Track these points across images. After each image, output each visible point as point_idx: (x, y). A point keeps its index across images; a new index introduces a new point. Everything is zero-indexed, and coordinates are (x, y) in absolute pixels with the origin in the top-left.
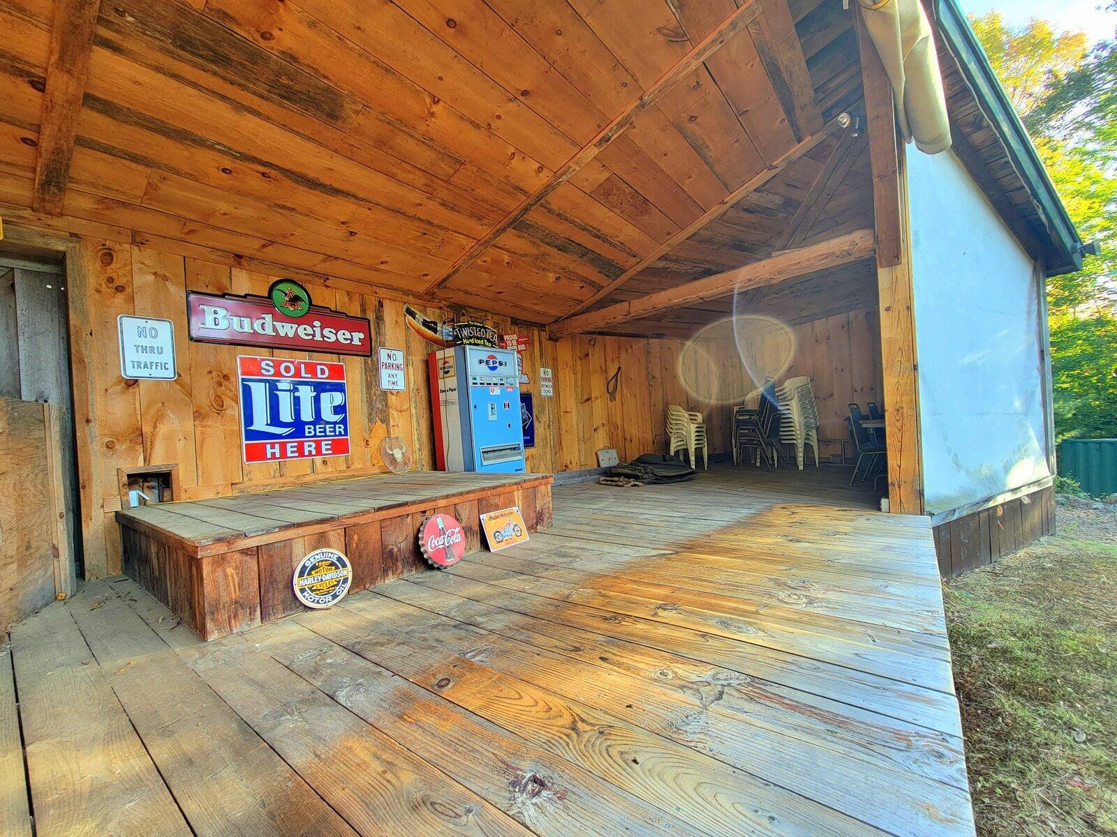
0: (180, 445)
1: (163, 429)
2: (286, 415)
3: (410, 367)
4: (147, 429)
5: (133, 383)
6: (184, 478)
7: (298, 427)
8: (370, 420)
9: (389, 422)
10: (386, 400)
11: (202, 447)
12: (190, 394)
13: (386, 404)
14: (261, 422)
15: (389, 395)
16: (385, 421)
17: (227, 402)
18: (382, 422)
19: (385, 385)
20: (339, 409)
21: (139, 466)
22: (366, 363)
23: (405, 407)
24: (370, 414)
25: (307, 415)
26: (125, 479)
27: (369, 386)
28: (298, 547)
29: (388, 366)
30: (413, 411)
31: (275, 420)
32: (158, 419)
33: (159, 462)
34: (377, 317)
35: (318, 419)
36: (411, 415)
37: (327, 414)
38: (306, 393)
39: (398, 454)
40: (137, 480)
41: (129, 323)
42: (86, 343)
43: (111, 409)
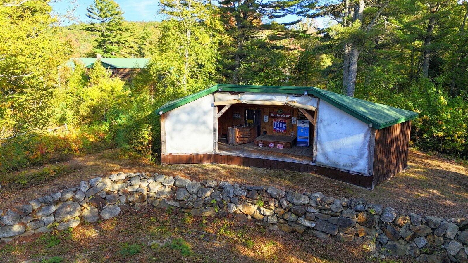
0: (268, 129)
2: (278, 127)
4: (265, 127)
5: (264, 122)
6: (268, 132)
7: (280, 128)
9: (293, 129)
11: (270, 129)
12: (269, 124)
14: (275, 127)
17: (272, 124)
19: (293, 123)
20: (285, 126)
21: (264, 130)
23: (296, 126)
24: (290, 127)
25: (281, 127)
27: (290, 123)
28: (260, 142)
29: (293, 120)
31: (277, 127)
33: (266, 131)
34: (293, 112)
35: (282, 127)
37: (283, 127)
38: (281, 124)
39: (292, 134)
40: (264, 132)
41: (265, 116)
42: (262, 118)
43: (263, 125)
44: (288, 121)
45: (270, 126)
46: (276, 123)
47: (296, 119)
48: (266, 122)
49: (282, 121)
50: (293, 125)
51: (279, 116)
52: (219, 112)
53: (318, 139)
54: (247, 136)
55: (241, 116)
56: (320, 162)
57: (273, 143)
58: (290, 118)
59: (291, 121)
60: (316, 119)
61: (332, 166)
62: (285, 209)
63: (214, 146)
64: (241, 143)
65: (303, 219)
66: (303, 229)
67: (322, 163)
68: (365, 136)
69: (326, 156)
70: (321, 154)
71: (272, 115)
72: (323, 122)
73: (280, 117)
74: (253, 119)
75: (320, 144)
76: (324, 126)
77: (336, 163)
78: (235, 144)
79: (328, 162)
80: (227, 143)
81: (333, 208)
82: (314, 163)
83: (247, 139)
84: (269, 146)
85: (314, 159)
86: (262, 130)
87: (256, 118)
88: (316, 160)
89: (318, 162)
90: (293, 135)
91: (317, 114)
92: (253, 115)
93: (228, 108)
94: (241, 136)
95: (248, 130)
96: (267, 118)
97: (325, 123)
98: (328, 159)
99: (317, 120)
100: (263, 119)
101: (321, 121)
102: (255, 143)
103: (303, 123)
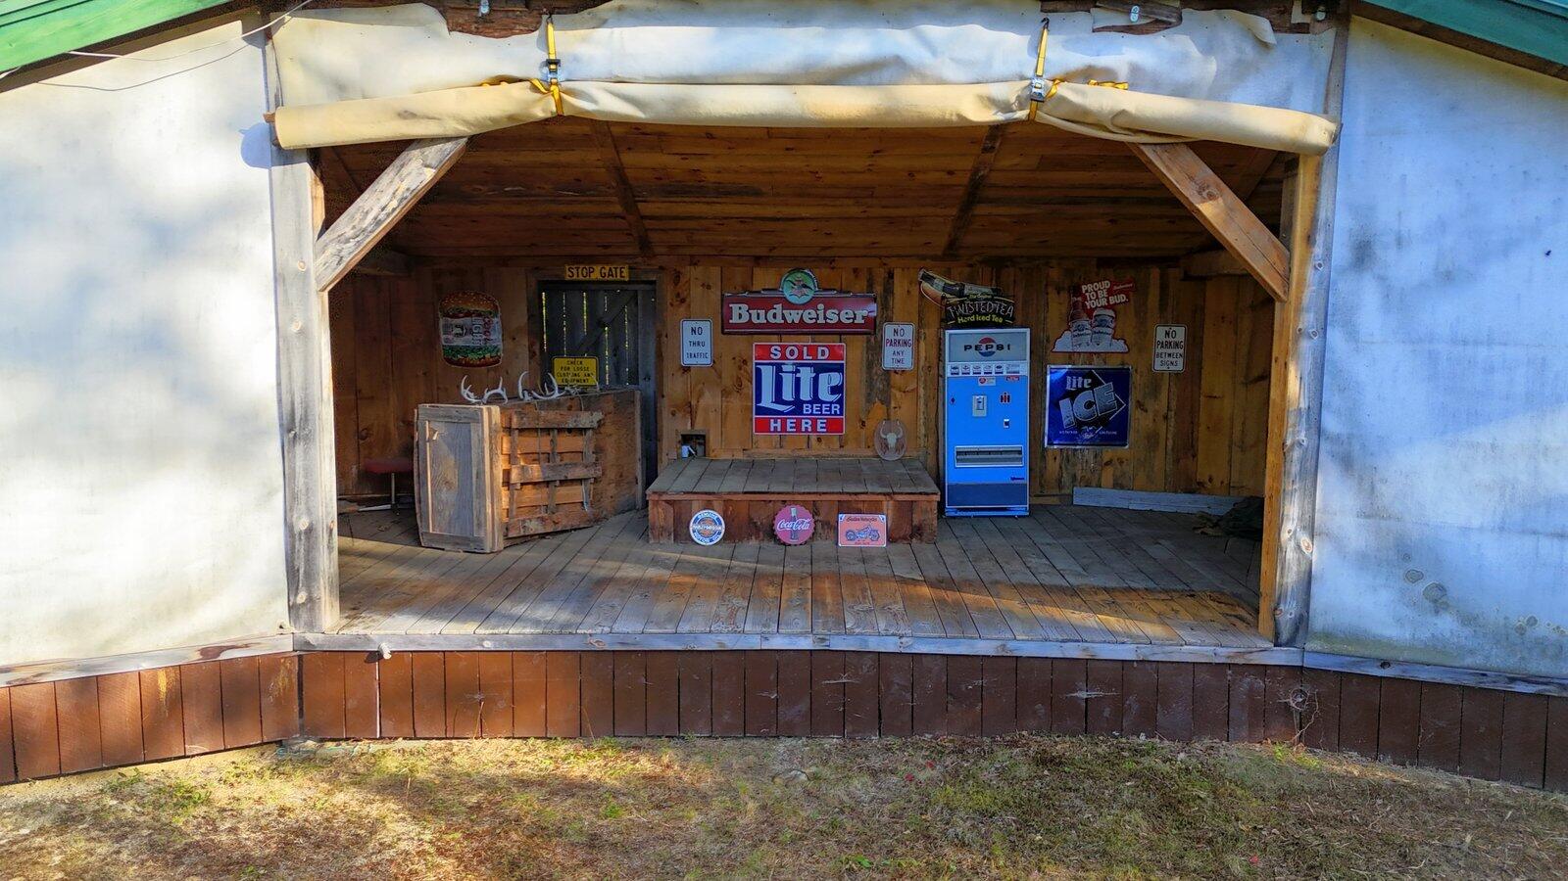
0: (712, 415)
1: (702, 402)
2: (788, 394)
3: (922, 344)
4: (694, 403)
5: (686, 369)
6: (713, 440)
7: (798, 404)
8: (869, 400)
9: (890, 403)
10: (888, 381)
11: (726, 417)
12: (720, 377)
13: (888, 384)
14: (767, 401)
15: (893, 374)
16: (886, 402)
17: (745, 382)
18: (882, 403)
19: (888, 362)
20: (835, 390)
21: (687, 428)
22: (869, 341)
23: (912, 386)
24: (869, 394)
25: (806, 394)
26: (680, 438)
27: (870, 366)
28: (695, 505)
29: (892, 343)
30: (922, 391)
31: (779, 399)
32: (700, 395)
33: (699, 428)
34: (885, 290)
35: (816, 399)
36: (918, 397)
37: (824, 394)
38: (806, 375)
39: (892, 439)
40: (686, 439)
41: (687, 326)
42: (663, 342)
43: (675, 388)
44: (853, 352)
45: (725, 393)
46: (768, 373)
47: (908, 331)
48: (701, 368)
49: (812, 350)
50: (896, 379)
51: (793, 316)
52: (327, 224)
53: (1331, 423)
54: (578, 472)
55: (509, 335)
56: (1356, 637)
57: (804, 503)
58: (871, 329)
59: (875, 351)
60: (1310, 240)
61: (1498, 659)
63: (292, 572)
64: (535, 527)
67: (1378, 641)
69: (1414, 577)
70: (1364, 561)
71: (740, 313)
72: (1386, 255)
73: (800, 329)
74: (594, 350)
75: (1347, 463)
76: (1396, 300)
77: (1542, 630)
78: (492, 539)
79: (1446, 625)
80: (413, 533)
82: (1290, 643)
83: (578, 493)
84: (772, 535)
85: (1289, 612)
86: (672, 427)
87: (616, 350)
88: (1302, 622)
89: (1327, 636)
90: (900, 446)
91: (1316, 191)
92: (597, 323)
93: (429, 174)
94: (536, 472)
95: (586, 419)
96: (706, 336)
97: (1410, 265)
98: (1439, 599)
99: (1318, 250)
100: (679, 347)
101: (1363, 253)
102: (659, 515)
103: (986, 349)
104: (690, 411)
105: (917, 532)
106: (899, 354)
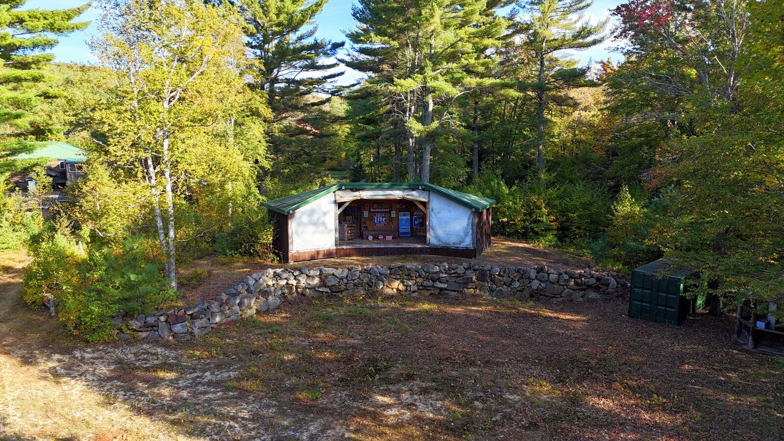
0: (368, 224)
2: (378, 221)
6: (368, 227)
14: (376, 222)
17: (373, 219)
24: (390, 221)
25: (381, 221)
26: (364, 227)
27: (390, 217)
28: (369, 236)
32: (367, 221)
36: (396, 221)
37: (384, 221)
38: (381, 218)
41: (365, 212)
42: (361, 214)
43: (363, 220)
44: (387, 215)
45: (370, 221)
46: (376, 218)
47: (395, 212)
48: (367, 218)
49: (382, 215)
50: (393, 218)
51: (379, 210)
52: (339, 209)
53: (431, 225)
54: (353, 232)
56: (434, 244)
57: (382, 235)
59: (391, 214)
61: (444, 245)
62: (424, 278)
63: (335, 242)
64: (350, 238)
65: (438, 283)
66: (438, 291)
68: (469, 219)
69: (438, 239)
70: (434, 237)
71: (372, 210)
72: (434, 211)
75: (432, 229)
76: (435, 214)
77: (447, 243)
78: (346, 239)
79: (440, 243)
81: (459, 271)
82: (428, 245)
84: (378, 238)
85: (428, 242)
87: (354, 215)
89: (431, 244)
90: (393, 227)
91: (428, 205)
92: (352, 212)
93: (348, 205)
94: (350, 232)
95: (354, 225)
99: (429, 210)
100: (364, 215)
102: (364, 237)
103: (404, 215)
104: (365, 223)
105: (395, 238)
106: (393, 215)
